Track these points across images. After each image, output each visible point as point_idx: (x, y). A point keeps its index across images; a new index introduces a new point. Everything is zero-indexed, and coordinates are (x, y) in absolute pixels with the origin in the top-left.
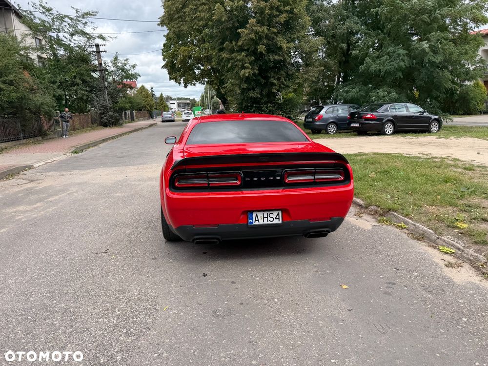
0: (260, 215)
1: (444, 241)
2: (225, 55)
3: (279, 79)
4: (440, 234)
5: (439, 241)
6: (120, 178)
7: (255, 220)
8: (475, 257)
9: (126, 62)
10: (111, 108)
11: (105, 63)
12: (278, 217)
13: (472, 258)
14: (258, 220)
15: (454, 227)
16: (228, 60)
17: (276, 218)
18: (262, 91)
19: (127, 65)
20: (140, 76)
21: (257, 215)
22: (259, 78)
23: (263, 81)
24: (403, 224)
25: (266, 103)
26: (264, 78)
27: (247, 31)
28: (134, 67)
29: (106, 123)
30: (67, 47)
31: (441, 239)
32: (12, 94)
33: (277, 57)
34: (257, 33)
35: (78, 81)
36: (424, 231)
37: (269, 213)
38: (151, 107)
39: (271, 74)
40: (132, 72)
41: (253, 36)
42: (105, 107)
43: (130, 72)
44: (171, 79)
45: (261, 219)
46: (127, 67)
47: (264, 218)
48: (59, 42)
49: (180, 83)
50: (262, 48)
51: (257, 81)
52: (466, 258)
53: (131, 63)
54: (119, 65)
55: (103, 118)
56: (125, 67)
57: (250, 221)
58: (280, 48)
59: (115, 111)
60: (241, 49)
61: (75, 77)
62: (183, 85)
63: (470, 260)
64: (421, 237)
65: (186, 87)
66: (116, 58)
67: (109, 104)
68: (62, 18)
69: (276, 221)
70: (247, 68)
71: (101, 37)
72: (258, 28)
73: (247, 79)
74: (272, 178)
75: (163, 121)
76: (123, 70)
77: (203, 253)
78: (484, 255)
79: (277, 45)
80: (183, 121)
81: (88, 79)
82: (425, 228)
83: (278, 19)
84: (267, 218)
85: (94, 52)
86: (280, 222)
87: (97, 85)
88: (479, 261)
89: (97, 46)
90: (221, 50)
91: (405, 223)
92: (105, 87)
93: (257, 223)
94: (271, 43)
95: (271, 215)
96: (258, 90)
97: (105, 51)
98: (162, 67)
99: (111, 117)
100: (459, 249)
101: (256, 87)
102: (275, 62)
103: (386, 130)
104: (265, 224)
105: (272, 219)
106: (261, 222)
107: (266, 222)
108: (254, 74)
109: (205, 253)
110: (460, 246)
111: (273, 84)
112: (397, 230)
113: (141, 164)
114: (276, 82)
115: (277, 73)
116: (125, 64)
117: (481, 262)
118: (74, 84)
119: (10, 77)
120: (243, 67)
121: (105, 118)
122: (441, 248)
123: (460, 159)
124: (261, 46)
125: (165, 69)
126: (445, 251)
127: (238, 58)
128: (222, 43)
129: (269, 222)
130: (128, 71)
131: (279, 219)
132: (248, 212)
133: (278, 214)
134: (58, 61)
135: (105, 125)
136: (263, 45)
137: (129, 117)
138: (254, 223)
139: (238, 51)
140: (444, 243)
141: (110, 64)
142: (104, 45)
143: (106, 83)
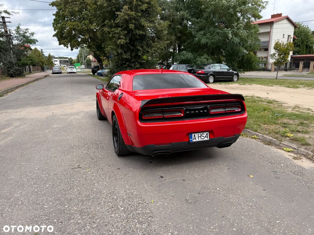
0: (196, 135)
1: (284, 145)
2: (106, 29)
3: (142, 47)
4: (281, 141)
5: (281, 145)
6: (49, 114)
7: (194, 139)
8: (306, 153)
9: (27, 31)
10: (16, 64)
11: (9, 31)
12: (207, 136)
13: (304, 154)
14: (195, 139)
15: (286, 136)
16: (109, 33)
17: (206, 137)
18: (131, 54)
19: (27, 33)
20: (37, 41)
21: (194, 136)
22: (129, 45)
23: (132, 48)
24: (255, 136)
25: (134, 62)
26: (133, 46)
27: (122, 14)
28: (32, 34)
29: (12, 75)
31: (282, 144)
33: (141, 32)
34: (128, 15)
36: (270, 139)
37: (202, 133)
38: (43, 63)
39: (137, 44)
40: (32, 38)
41: (127, 17)
42: (11, 63)
43: (30, 38)
44: (60, 44)
45: (197, 138)
46: (27, 34)
47: (199, 137)
49: (67, 47)
50: (132, 26)
51: (128, 48)
52: (301, 154)
53: (30, 32)
54: (21, 32)
55: (10, 71)
56: (26, 34)
57: (191, 139)
58: (143, 26)
59: (19, 66)
60: (117, 26)
62: (70, 48)
63: (304, 155)
64: (270, 143)
65: (72, 50)
66: (18, 28)
67: (14, 60)
69: (206, 139)
70: (122, 39)
71: (6, 12)
72: (130, 12)
73: (122, 46)
74: (202, 111)
75: (53, 73)
76: (24, 36)
77: (149, 162)
78: (311, 151)
79: (141, 24)
80: (68, 73)
82: (271, 138)
83: (141, 7)
84: (201, 137)
86: (208, 139)
87: (4, 46)
88: (309, 155)
89: (3, 18)
90: (103, 26)
91: (257, 135)
92: (11, 49)
93: (195, 140)
94: (137, 23)
95: (203, 135)
96: (129, 54)
97: (10, 22)
98: (54, 36)
99: (16, 70)
100: (295, 149)
101: (127, 52)
102: (140, 35)
103: (209, 80)
104: (200, 141)
105: (203, 138)
106: (197, 140)
107: (200, 140)
108: (126, 43)
109: (151, 162)
110: (295, 147)
111: (138, 50)
112: (253, 140)
113: (58, 104)
114: (140, 48)
115: (141, 43)
116: (26, 33)
117: (311, 155)
120: (119, 38)
121: (11, 71)
122: (285, 149)
123: (261, 97)
124: (131, 25)
125: (55, 37)
126: (288, 150)
127: (116, 31)
128: (104, 21)
129: (202, 140)
130: (28, 37)
131: (207, 137)
132: (189, 134)
133: (207, 133)
135: (12, 76)
136: (132, 24)
137: (28, 70)
138: (193, 141)
139: (115, 27)
140: (285, 146)
141: (14, 32)
142: (9, 18)
143: (11, 46)
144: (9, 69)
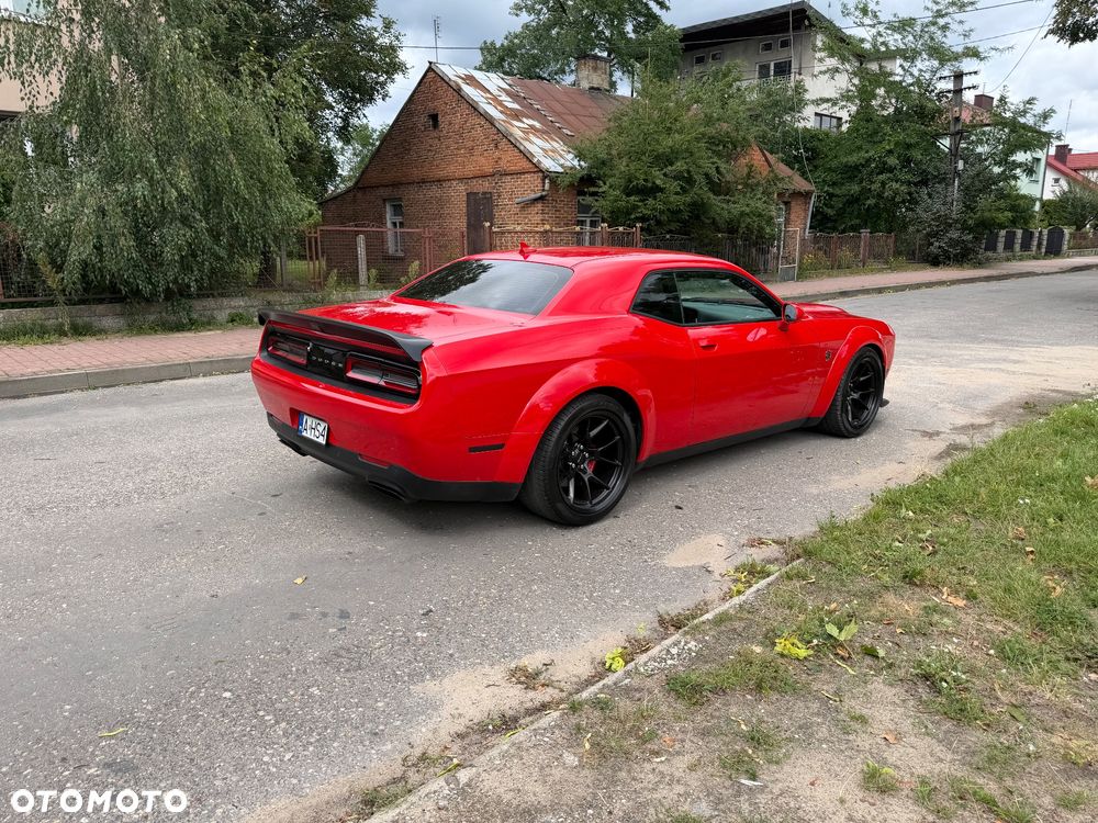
0: (310, 420)
9: (1027, 107)
10: (957, 221)
14: (307, 430)
17: (321, 434)
19: (1028, 115)
21: (307, 421)
28: (1045, 116)
29: (936, 257)
30: (895, 89)
32: (673, 198)
35: (892, 161)
42: (943, 220)
46: (1029, 120)
47: (312, 428)
48: (882, 78)
53: (1038, 108)
54: (1008, 115)
55: (932, 244)
56: (1022, 120)
57: (301, 427)
59: (965, 228)
61: (890, 152)
66: (1002, 100)
68: (904, 25)
69: (320, 440)
71: (973, 53)
76: (1014, 127)
81: (917, 154)
84: (315, 429)
85: (949, 91)
86: (324, 442)
87: (935, 167)
89: (959, 76)
92: (957, 173)
95: (318, 427)
97: (974, 87)
99: (953, 243)
105: (318, 434)
106: (308, 434)
107: (312, 436)
116: (1025, 112)
118: (884, 168)
119: (680, 165)
121: (937, 244)
131: (323, 436)
132: (300, 414)
133: (325, 427)
134: (869, 120)
135: (935, 262)
137: (1040, 245)
138: (303, 433)
142: (975, 73)
143: (961, 165)
144: (932, 240)
